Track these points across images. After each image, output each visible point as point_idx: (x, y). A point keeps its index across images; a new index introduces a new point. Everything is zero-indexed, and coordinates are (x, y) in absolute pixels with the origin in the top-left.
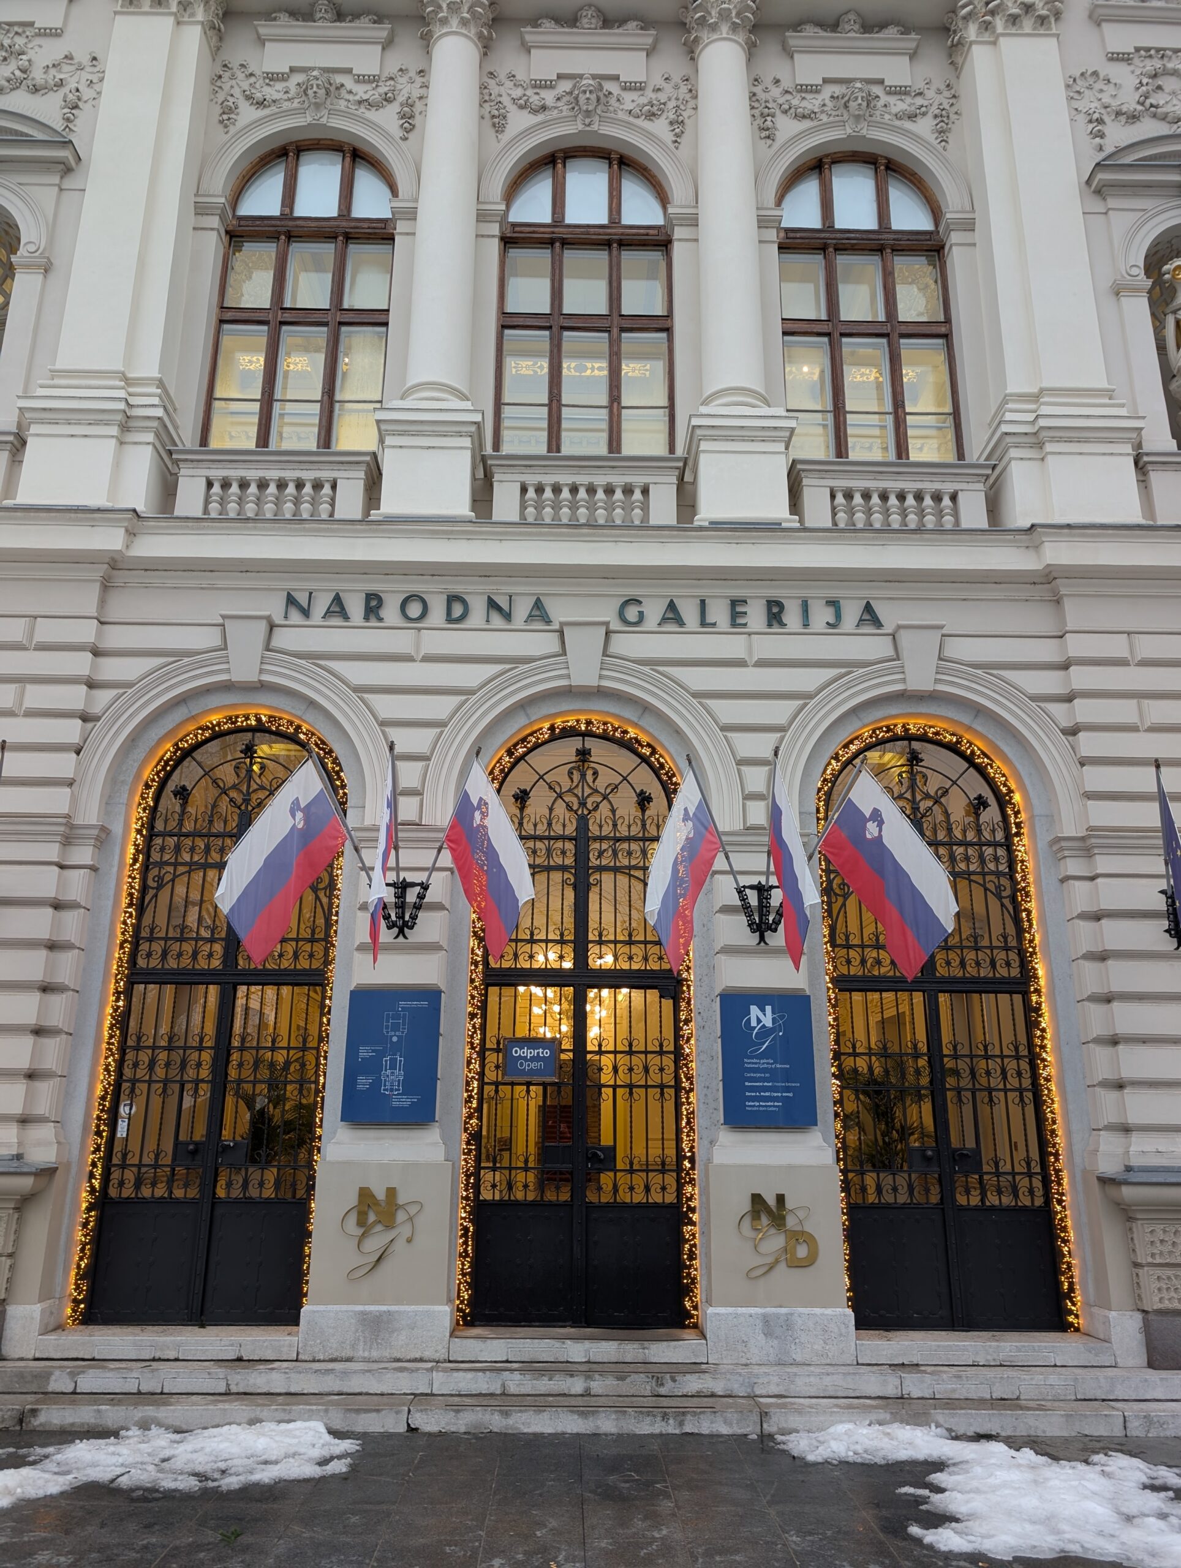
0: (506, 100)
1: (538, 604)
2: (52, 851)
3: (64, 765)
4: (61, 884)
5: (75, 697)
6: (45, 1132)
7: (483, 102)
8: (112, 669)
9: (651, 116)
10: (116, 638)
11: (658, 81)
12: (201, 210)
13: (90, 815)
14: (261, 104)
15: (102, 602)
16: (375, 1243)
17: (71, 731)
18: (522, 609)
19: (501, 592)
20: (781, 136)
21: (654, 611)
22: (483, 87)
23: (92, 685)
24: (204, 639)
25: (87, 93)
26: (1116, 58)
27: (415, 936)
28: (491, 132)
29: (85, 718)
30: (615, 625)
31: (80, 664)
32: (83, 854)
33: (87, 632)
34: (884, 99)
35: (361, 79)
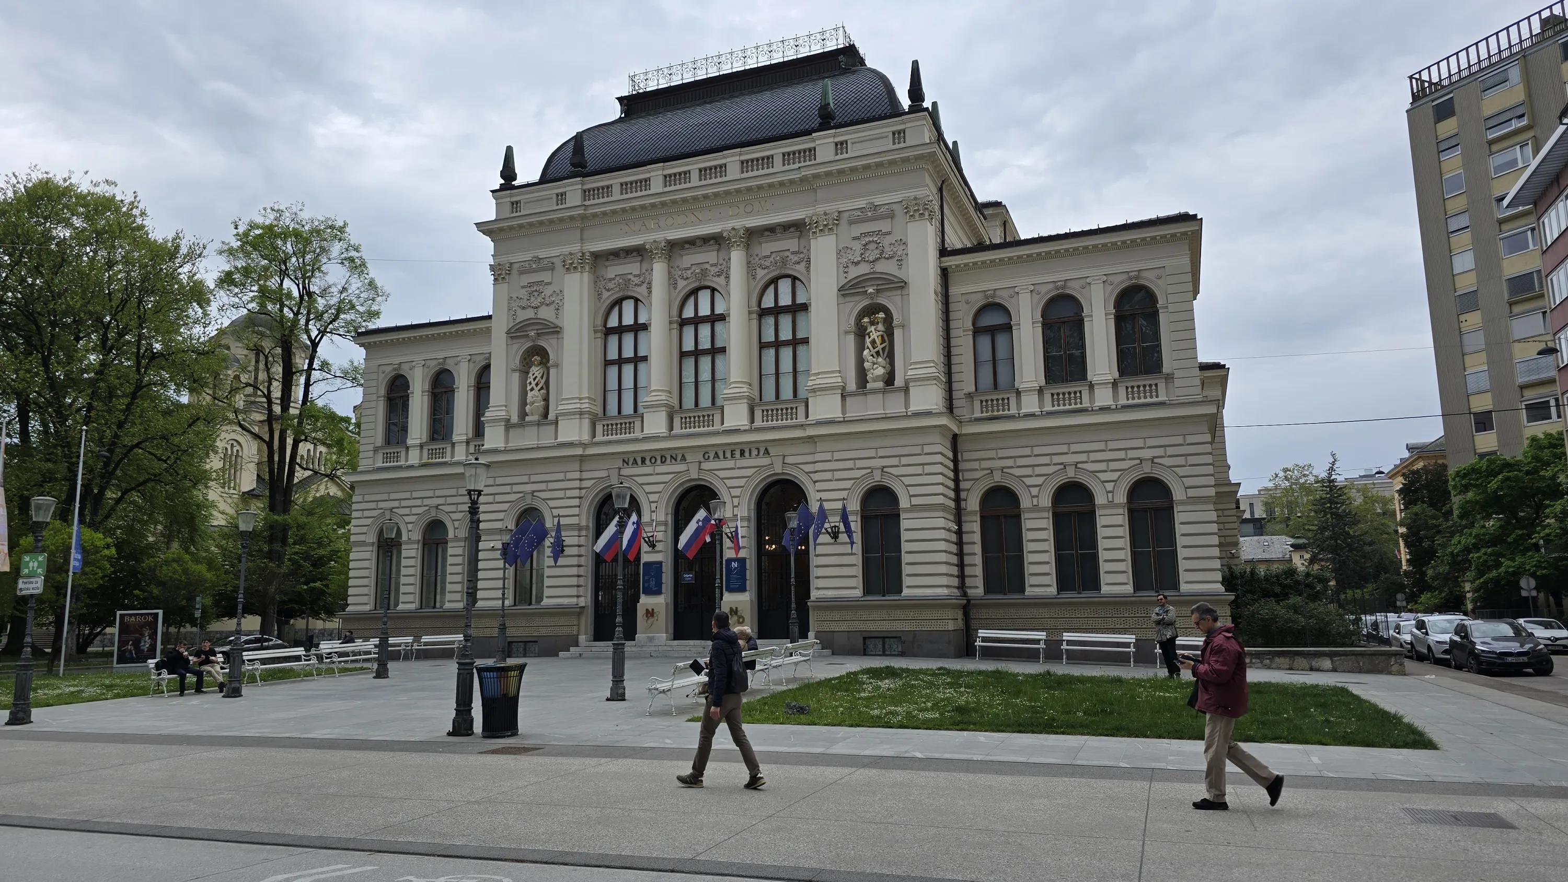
0: (676, 277)
1: (683, 456)
2: (576, 533)
3: (576, 511)
4: (579, 541)
5: (576, 493)
6: (582, 599)
7: (669, 279)
8: (586, 484)
9: (719, 276)
10: (586, 475)
11: (721, 261)
12: (595, 332)
13: (584, 523)
14: (608, 290)
15: (581, 466)
16: (650, 620)
17: (576, 502)
18: (679, 458)
19: (674, 453)
20: (758, 277)
21: (712, 455)
22: (669, 273)
23: (581, 489)
24: (603, 474)
25: (561, 304)
26: (855, 239)
27: (656, 549)
28: (672, 289)
29: (580, 498)
30: (702, 460)
31: (576, 484)
32: (584, 533)
33: (577, 475)
34: (791, 257)
35: (635, 276)
